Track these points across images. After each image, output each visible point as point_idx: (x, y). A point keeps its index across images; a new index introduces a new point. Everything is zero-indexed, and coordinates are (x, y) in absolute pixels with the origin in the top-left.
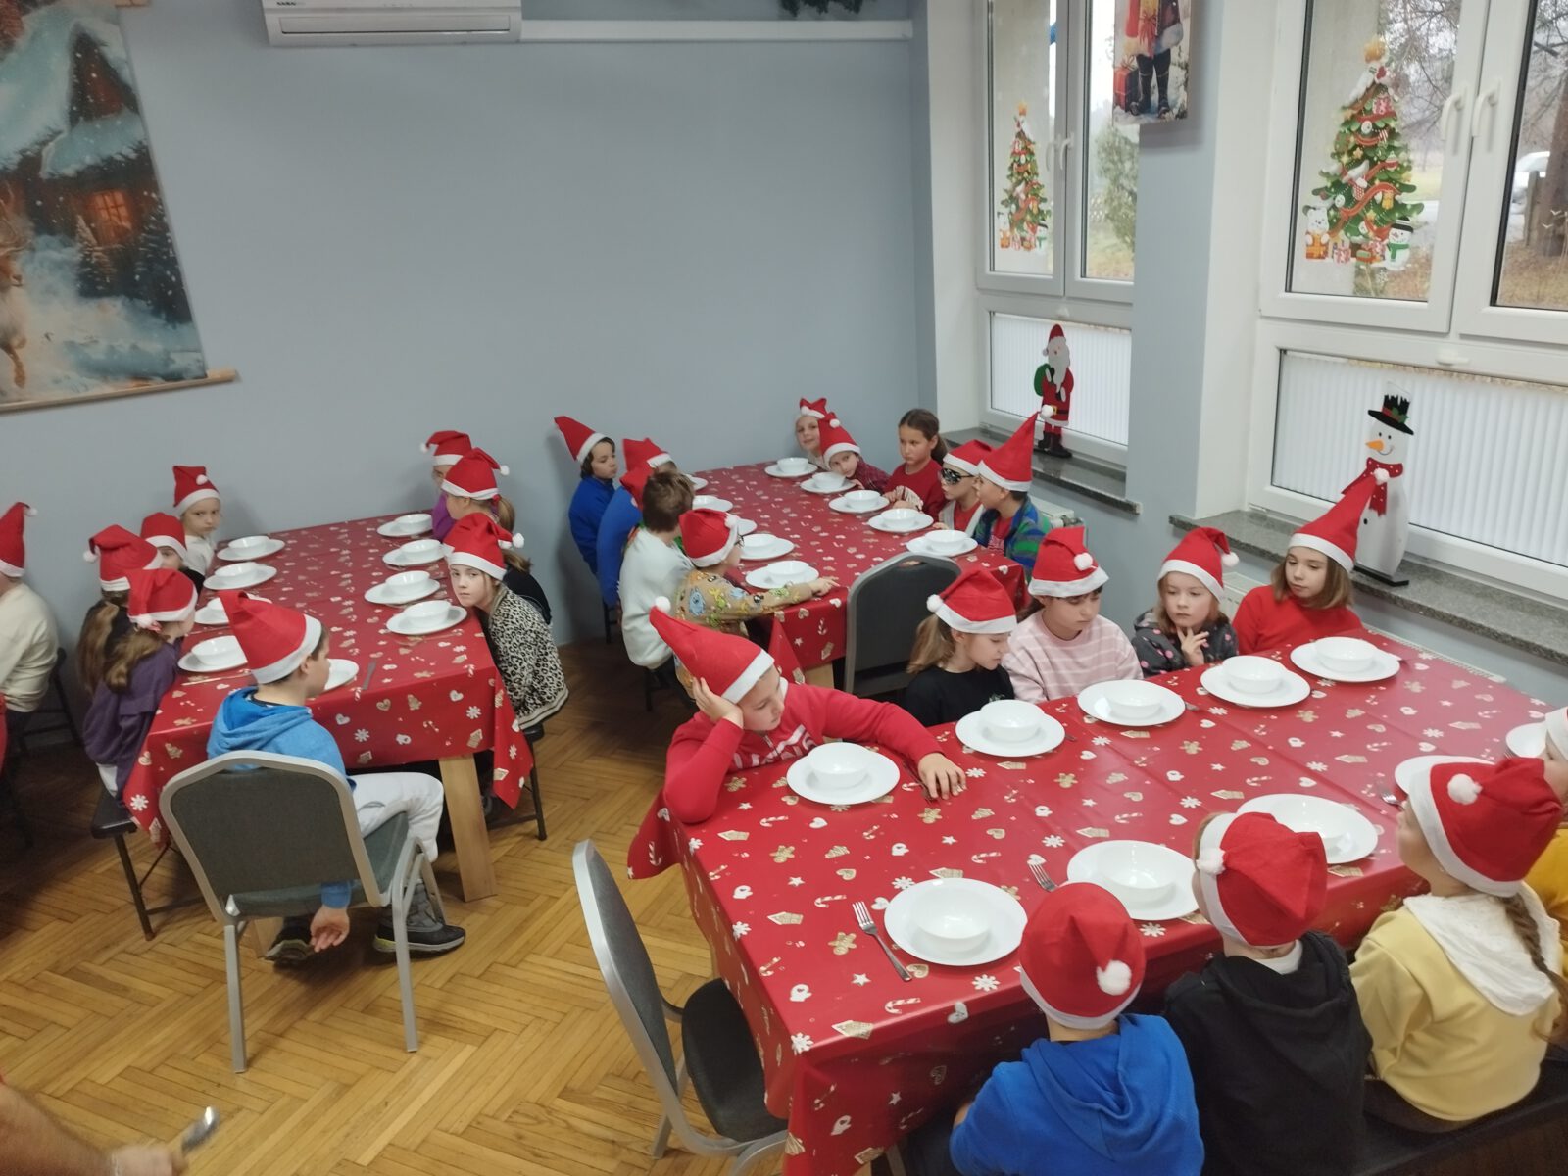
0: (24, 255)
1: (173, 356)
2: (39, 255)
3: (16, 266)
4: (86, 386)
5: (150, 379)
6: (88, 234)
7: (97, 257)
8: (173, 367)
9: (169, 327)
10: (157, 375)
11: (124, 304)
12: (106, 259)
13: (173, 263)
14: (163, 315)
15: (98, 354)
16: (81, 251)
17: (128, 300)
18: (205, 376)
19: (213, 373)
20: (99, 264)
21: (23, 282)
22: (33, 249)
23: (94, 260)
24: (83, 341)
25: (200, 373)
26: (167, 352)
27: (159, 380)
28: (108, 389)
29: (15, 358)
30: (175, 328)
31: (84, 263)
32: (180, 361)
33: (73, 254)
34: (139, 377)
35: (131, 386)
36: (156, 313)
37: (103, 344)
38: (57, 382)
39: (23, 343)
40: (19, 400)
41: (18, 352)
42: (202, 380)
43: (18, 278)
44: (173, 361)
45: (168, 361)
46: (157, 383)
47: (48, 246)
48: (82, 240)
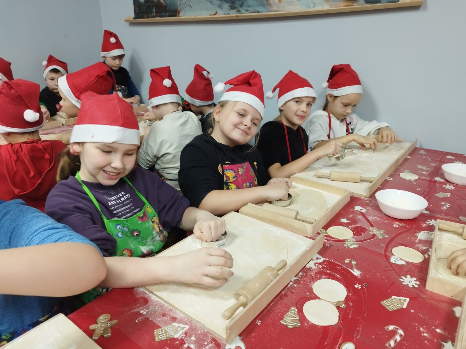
4: (314, 4)
5: (356, 1)
27: (362, 2)
28: (327, 7)
42: (394, 4)
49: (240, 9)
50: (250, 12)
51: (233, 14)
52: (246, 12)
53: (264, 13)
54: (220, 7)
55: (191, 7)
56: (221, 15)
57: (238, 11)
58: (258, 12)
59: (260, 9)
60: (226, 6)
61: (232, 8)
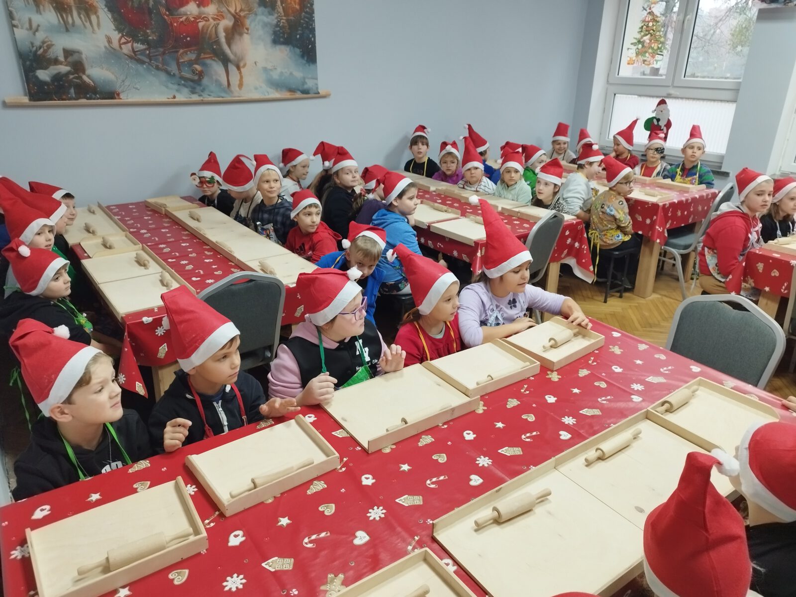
0: (252, 16)
1: (307, 80)
2: (259, 17)
3: (248, 22)
4: (268, 92)
5: (296, 92)
6: (281, 10)
7: (283, 23)
8: (306, 87)
9: (307, 65)
10: (299, 90)
11: (290, 49)
12: (286, 25)
13: (313, 31)
14: (306, 58)
15: (275, 75)
16: (277, 18)
17: (292, 48)
18: (319, 93)
19: (322, 91)
20: (283, 27)
21: (249, 32)
22: (256, 15)
23: (281, 24)
24: (271, 68)
25: (316, 92)
26: (304, 78)
27: (299, 93)
28: (277, 95)
29: (240, 73)
30: (309, 65)
31: (277, 25)
32: (310, 84)
33: (272, 19)
34: (292, 90)
35: (287, 95)
36: (303, 56)
37: (279, 70)
38: (256, 88)
39: (245, 65)
40: (239, 97)
41: (242, 70)
42: (317, 95)
43: (247, 29)
44: (306, 83)
45: (304, 83)
46: (298, 95)
47: (263, 14)
48: (278, 12)
49: (202, 94)
50: (214, 97)
51: (195, 98)
52: (208, 96)
53: (229, 98)
54: (178, 91)
55: (139, 90)
56: (180, 98)
57: (200, 96)
58: (223, 97)
59: (223, 95)
60: (186, 91)
61: (193, 92)
